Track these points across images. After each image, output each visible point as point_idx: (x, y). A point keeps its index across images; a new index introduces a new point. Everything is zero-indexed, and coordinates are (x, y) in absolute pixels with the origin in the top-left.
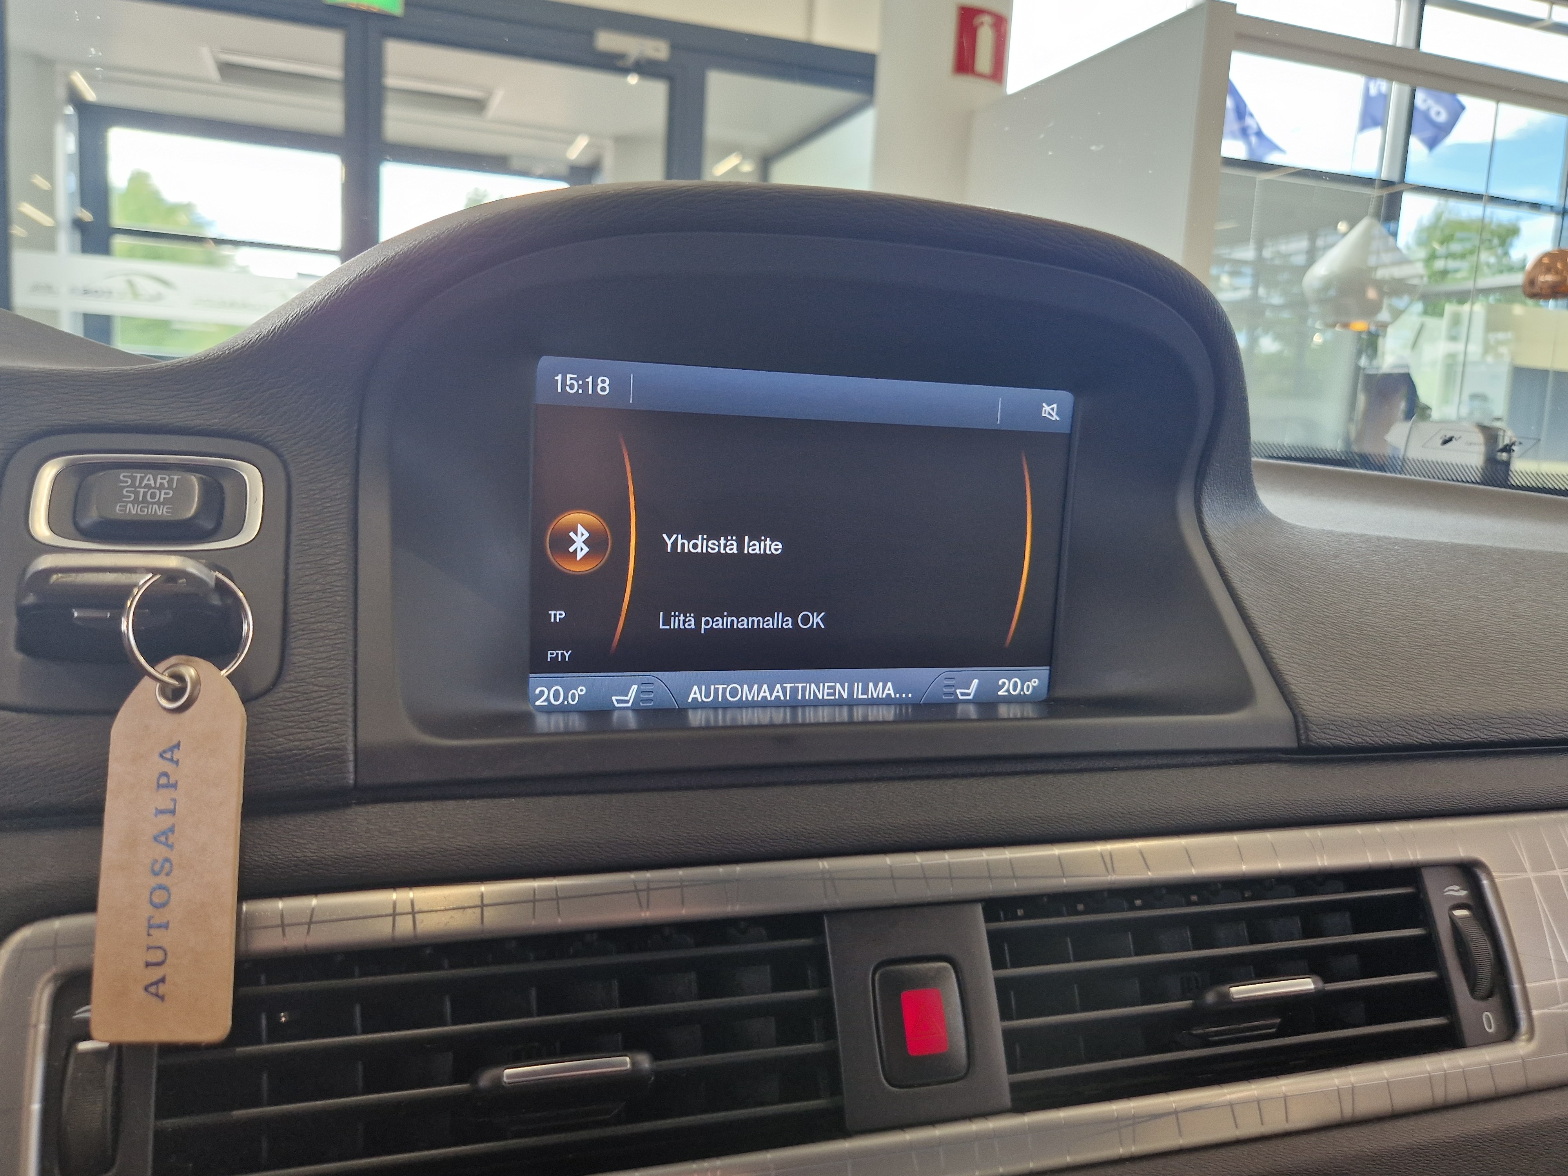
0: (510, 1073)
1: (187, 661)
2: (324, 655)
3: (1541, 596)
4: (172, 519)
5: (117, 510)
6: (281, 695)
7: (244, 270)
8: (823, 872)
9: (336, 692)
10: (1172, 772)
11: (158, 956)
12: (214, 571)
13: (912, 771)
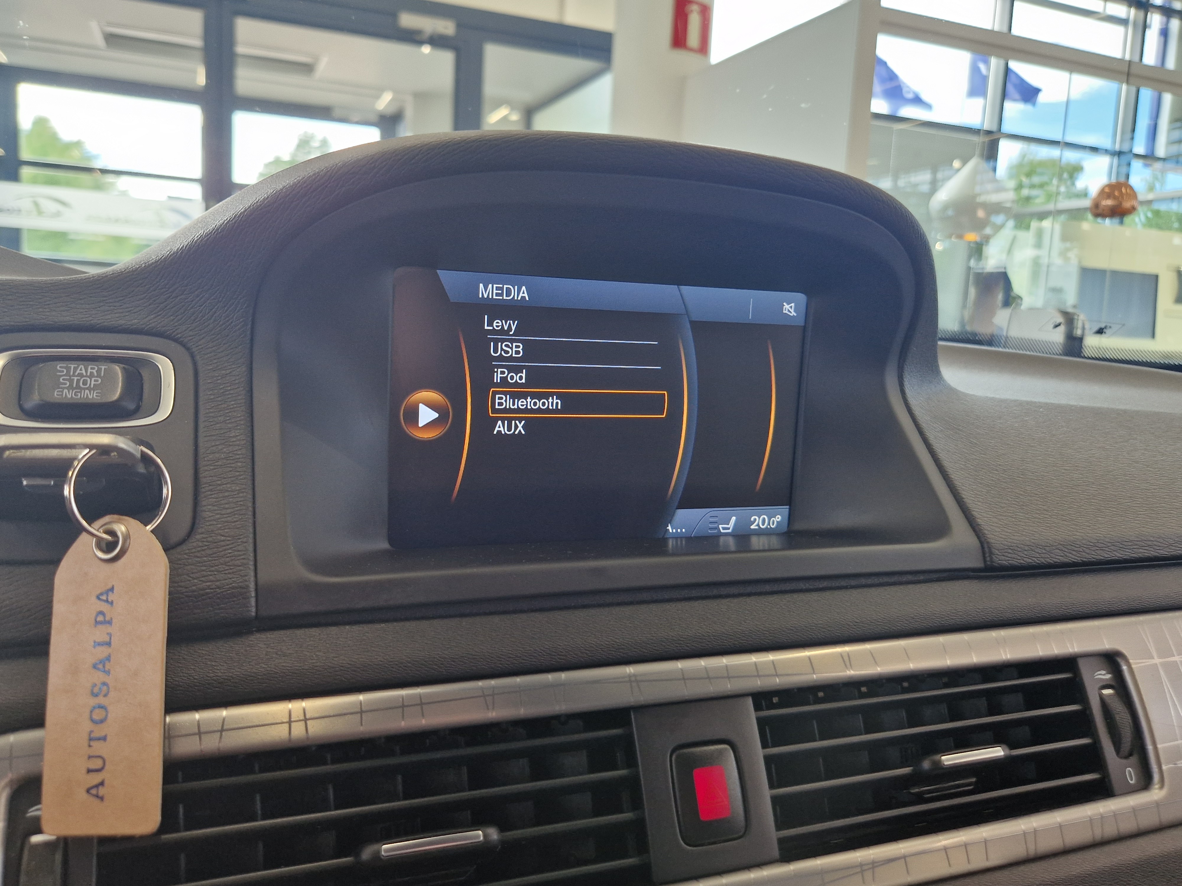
0: (387, 848)
1: (120, 519)
2: (229, 511)
3: (1150, 446)
4: (100, 401)
5: (55, 394)
6: (195, 544)
7: (124, 193)
8: (630, 676)
9: (240, 541)
10: (893, 589)
11: (97, 764)
12: (140, 446)
13: (694, 593)
